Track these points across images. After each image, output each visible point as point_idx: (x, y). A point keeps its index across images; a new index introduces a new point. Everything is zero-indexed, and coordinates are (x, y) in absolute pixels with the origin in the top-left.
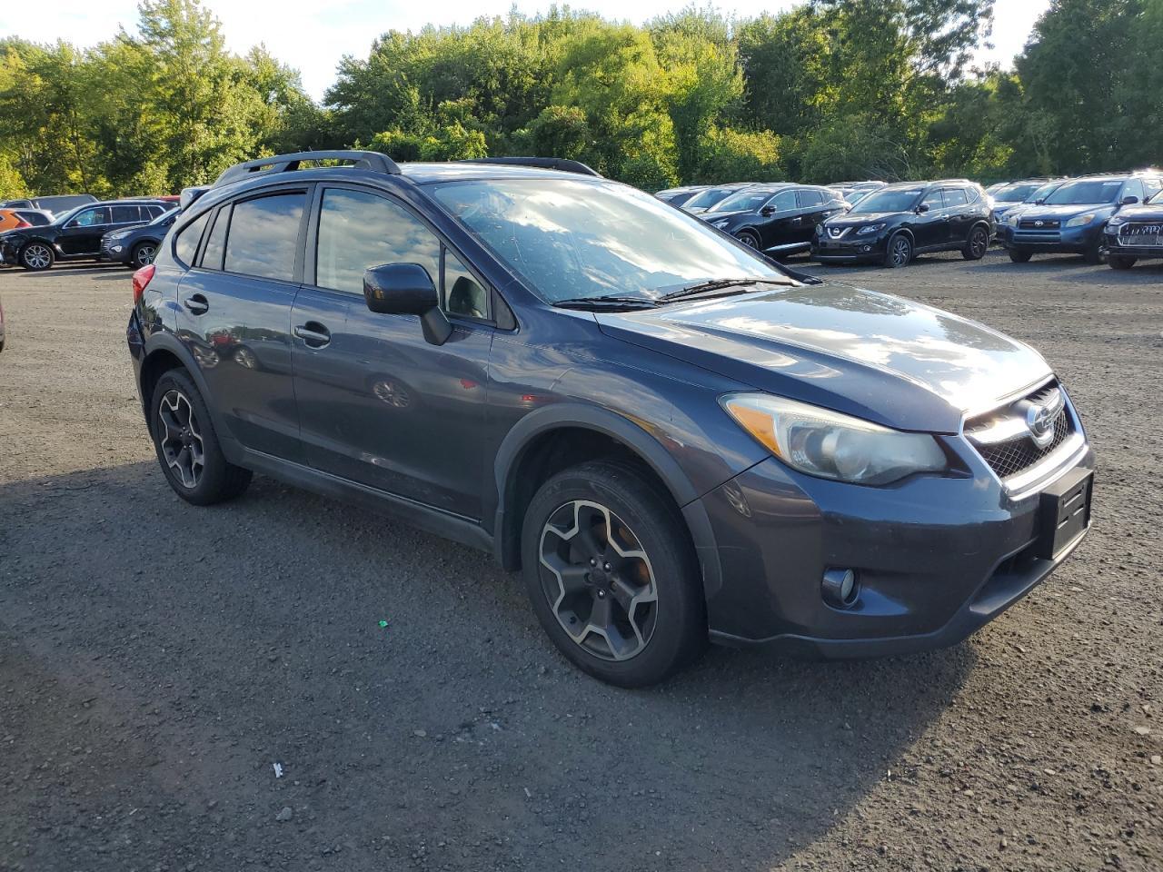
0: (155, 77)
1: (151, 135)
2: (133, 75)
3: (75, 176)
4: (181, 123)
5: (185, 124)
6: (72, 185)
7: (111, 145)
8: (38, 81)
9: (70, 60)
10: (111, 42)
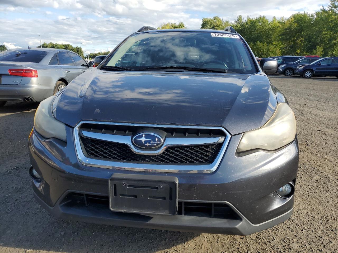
0: (330, 20)
1: (323, 39)
2: (323, 20)
3: (298, 51)
4: (334, 34)
5: (335, 34)
6: (297, 53)
7: (310, 42)
8: (296, 24)
9: (306, 18)
10: (319, 11)
